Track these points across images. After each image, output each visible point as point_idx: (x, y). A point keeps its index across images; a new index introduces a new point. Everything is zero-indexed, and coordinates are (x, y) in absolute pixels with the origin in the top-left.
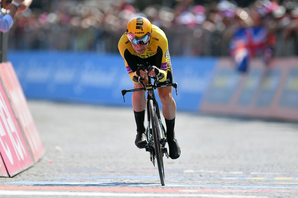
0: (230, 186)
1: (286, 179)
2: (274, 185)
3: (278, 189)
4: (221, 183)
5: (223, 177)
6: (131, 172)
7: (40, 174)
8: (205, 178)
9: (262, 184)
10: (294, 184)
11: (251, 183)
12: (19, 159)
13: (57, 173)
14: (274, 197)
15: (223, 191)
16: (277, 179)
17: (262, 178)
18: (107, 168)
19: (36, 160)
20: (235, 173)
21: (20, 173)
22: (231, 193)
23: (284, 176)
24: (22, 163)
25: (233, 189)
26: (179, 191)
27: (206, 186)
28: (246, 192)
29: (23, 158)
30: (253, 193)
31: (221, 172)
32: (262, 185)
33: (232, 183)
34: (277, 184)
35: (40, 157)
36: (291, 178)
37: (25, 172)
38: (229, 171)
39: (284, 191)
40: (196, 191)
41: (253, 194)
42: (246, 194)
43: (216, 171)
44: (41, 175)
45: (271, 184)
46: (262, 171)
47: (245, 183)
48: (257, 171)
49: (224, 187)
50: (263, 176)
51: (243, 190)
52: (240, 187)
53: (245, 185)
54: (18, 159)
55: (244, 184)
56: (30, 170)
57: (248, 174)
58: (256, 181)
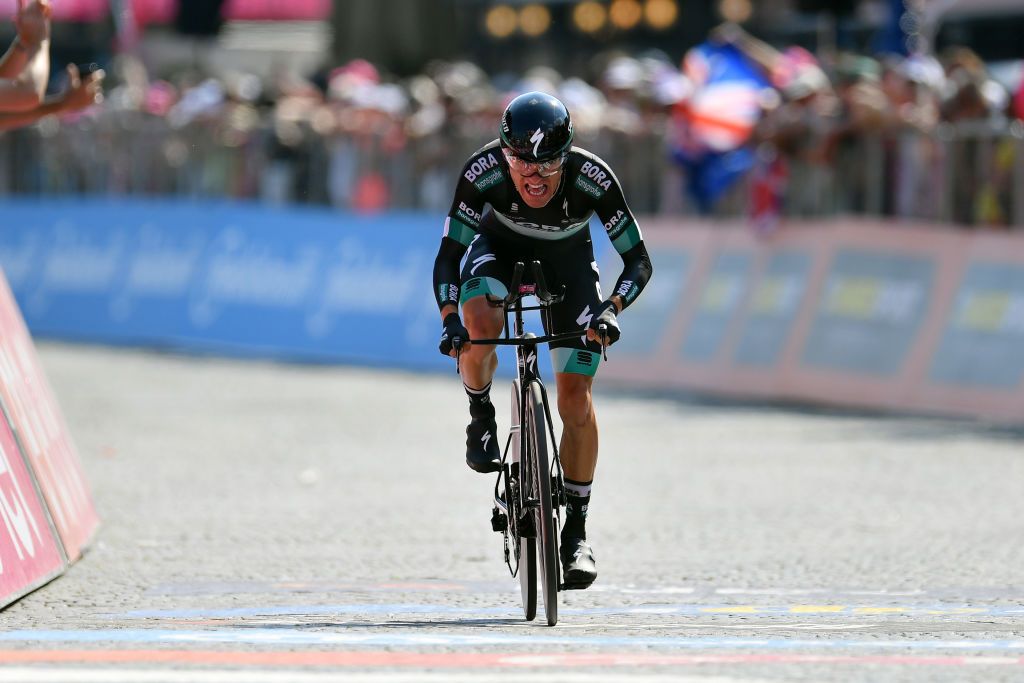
0: (655, 642)
1: (824, 609)
2: (787, 634)
3: (800, 651)
4: (627, 629)
5: (632, 606)
6: (359, 593)
7: (83, 602)
8: (580, 610)
9: (751, 630)
10: (847, 630)
11: (715, 626)
12: (21, 557)
13: (136, 597)
14: (788, 679)
15: (632, 660)
16: (796, 610)
17: (750, 610)
18: (285, 577)
19: (73, 555)
20: (672, 590)
21: (23, 597)
22: (657, 669)
23: (816, 599)
24: (30, 566)
25: (664, 651)
26: (502, 660)
27: (580, 641)
28: (702, 664)
29: (31, 552)
30: (723, 665)
31: (630, 590)
32: (750, 633)
33: (660, 629)
34: (796, 631)
35: (84, 544)
36: (836, 609)
37: (37, 595)
38: (651, 586)
39: (814, 658)
40: (549, 660)
41: (722, 669)
42: (703, 670)
43: (613, 587)
44: (89, 603)
45: (778, 630)
46: (751, 586)
47: (701, 629)
48: (735, 584)
49: (638, 642)
50: (754, 601)
51: (694, 653)
52: (685, 642)
53: (700, 636)
54: (17, 556)
55: (697, 631)
56: (52, 587)
57: (711, 593)
58: (733, 620)
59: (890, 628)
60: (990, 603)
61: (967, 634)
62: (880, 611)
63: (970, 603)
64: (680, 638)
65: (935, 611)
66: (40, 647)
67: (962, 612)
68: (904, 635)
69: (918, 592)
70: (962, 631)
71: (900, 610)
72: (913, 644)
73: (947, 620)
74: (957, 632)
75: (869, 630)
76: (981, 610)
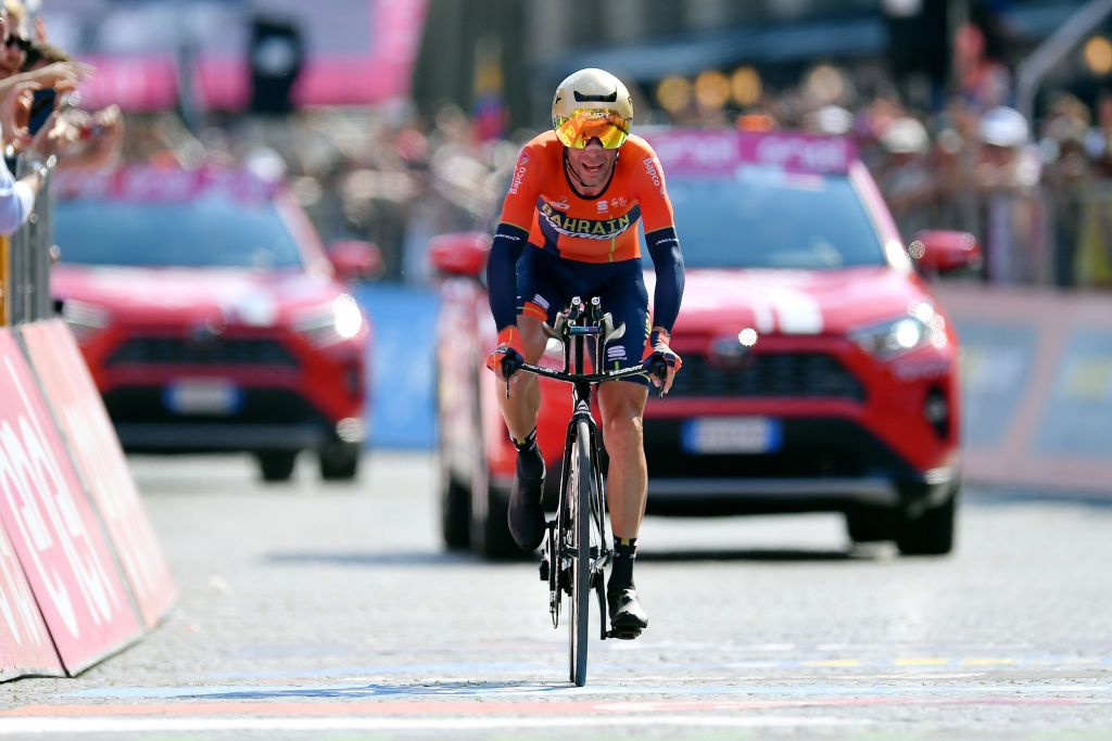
0: (756, 690)
1: (930, 662)
2: (892, 683)
3: (905, 695)
4: (725, 680)
5: (731, 661)
6: (446, 653)
7: (163, 666)
8: (677, 665)
9: (855, 680)
10: (953, 679)
11: (819, 677)
12: (97, 620)
13: (217, 661)
15: (734, 705)
16: (899, 662)
17: (852, 663)
18: (371, 640)
19: (151, 621)
20: (771, 647)
21: (101, 662)
22: (758, 711)
23: (921, 653)
24: (107, 631)
25: (766, 697)
26: (597, 707)
27: (679, 691)
28: (805, 707)
29: (107, 615)
30: (826, 707)
31: (727, 647)
32: (854, 683)
33: (761, 680)
34: (901, 680)
35: (162, 612)
36: (942, 661)
37: (115, 661)
38: (750, 644)
39: (922, 701)
40: (647, 706)
41: (826, 711)
43: (711, 644)
44: (168, 667)
45: (883, 679)
46: (853, 641)
47: (802, 679)
48: (837, 640)
49: (736, 691)
50: (856, 654)
52: (786, 690)
53: (801, 685)
55: (798, 682)
56: (130, 653)
57: (811, 649)
58: (835, 672)
59: (997, 676)
60: (1102, 654)
61: (1077, 680)
62: (987, 663)
63: (1080, 654)
64: (781, 687)
65: (1044, 662)
66: (119, 701)
67: (1072, 662)
68: (1012, 682)
69: (1025, 645)
70: (1072, 678)
71: (1007, 661)
72: (1021, 688)
73: (1057, 669)
74: (1067, 678)
75: (976, 679)
76: (1092, 661)
